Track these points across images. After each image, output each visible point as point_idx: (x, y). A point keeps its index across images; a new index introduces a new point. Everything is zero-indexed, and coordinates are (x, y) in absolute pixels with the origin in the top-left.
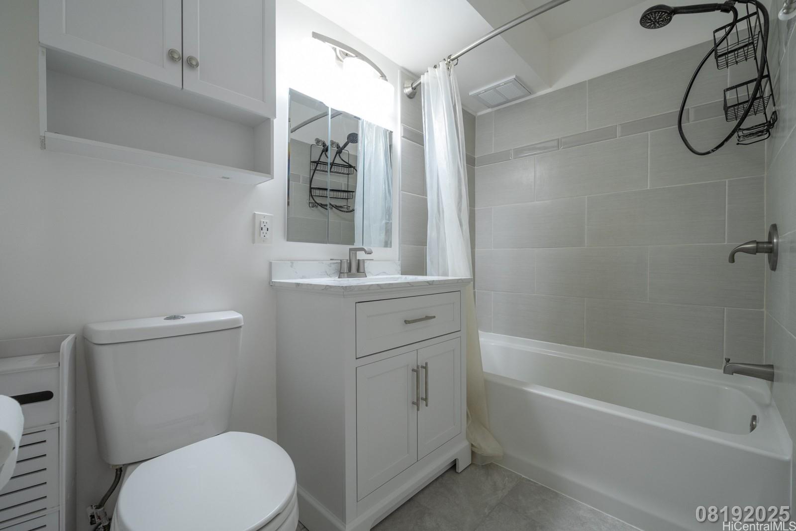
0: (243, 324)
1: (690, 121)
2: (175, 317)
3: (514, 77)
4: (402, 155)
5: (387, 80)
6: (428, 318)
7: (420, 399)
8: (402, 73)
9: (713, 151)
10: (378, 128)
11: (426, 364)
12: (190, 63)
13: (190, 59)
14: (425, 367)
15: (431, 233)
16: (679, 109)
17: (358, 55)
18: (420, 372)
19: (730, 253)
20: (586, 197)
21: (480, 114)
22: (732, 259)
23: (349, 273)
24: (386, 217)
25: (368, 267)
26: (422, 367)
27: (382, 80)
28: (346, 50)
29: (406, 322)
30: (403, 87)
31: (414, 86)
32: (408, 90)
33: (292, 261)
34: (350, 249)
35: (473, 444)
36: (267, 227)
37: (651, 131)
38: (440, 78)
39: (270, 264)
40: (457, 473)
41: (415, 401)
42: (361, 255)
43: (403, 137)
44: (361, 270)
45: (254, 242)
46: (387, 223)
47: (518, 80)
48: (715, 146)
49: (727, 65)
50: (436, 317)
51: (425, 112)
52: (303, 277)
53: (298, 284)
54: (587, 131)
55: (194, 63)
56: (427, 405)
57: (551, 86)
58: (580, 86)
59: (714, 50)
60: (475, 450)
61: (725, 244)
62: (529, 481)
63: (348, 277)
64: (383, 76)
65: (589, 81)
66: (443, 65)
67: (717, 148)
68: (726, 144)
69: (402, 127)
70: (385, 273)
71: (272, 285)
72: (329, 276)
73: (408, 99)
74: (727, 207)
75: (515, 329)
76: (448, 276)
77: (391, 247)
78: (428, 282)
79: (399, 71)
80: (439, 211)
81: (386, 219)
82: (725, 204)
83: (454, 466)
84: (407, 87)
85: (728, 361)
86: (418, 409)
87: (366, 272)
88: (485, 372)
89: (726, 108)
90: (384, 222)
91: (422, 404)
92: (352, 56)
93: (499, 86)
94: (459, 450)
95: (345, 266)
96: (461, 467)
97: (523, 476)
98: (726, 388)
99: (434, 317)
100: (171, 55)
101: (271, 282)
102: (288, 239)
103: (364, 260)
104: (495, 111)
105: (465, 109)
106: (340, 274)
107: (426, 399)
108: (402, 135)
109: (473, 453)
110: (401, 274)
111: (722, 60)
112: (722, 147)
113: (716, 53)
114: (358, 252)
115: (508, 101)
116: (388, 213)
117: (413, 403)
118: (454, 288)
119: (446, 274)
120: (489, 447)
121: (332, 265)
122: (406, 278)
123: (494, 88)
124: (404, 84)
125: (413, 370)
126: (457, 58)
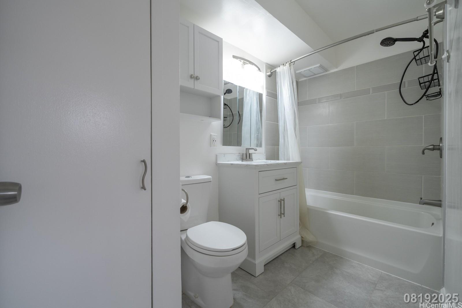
0: (212, 180)
1: (406, 87)
2: (189, 177)
3: (319, 65)
4: (266, 104)
5: (261, 71)
6: (284, 179)
7: (281, 214)
8: (266, 66)
9: (414, 104)
10: (254, 92)
11: (284, 198)
12: (197, 78)
13: (197, 77)
14: (284, 200)
15: (281, 141)
16: (400, 81)
17: (251, 63)
18: (281, 201)
19: (422, 150)
20: (355, 122)
21: (300, 80)
22: (423, 153)
23: (246, 159)
24: (257, 133)
25: (254, 156)
26: (283, 200)
27: (259, 72)
28: (246, 61)
29: (276, 180)
30: (267, 72)
31: (272, 72)
32: (269, 73)
33: (224, 154)
34: (246, 149)
35: (303, 236)
36: (216, 140)
37: (387, 91)
38: (286, 70)
39: (217, 155)
40: (296, 249)
41: (280, 214)
42: (251, 151)
43: (267, 95)
44: (251, 158)
45: (211, 146)
46: (257, 136)
47: (321, 67)
48: (415, 102)
49: (421, 63)
50: (288, 179)
51: (279, 85)
52: (228, 161)
53: (232, 164)
54: (356, 90)
55: (198, 78)
56: (284, 216)
57: (337, 68)
58: (351, 69)
59: (415, 58)
60: (304, 239)
61: (423, 145)
62: (329, 253)
63: (246, 161)
64: (259, 69)
65: (356, 66)
66: (287, 65)
67: (416, 103)
68: (420, 101)
69: (266, 91)
70: (259, 159)
71: (217, 165)
72: (238, 160)
73: (268, 77)
74: (423, 128)
75: (318, 187)
76: (290, 160)
77: (262, 147)
78: (284, 163)
79: (265, 65)
80: (285, 129)
81: (257, 134)
82: (422, 126)
83: (294, 246)
84: (268, 72)
85: (421, 199)
86: (281, 218)
87: (253, 158)
88: (308, 205)
89: (420, 84)
90: (256, 135)
91: (283, 215)
92: (247, 64)
93: (311, 69)
94: (296, 239)
95: (245, 156)
96: (297, 246)
97: (326, 251)
98: (422, 213)
99: (287, 178)
100: (191, 77)
101: (217, 163)
102: (223, 145)
103: (252, 153)
104: (308, 79)
105: (297, 80)
106: (242, 160)
107: (284, 214)
108: (266, 94)
109: (302, 241)
110: (266, 160)
111: (419, 62)
112: (418, 103)
113: (415, 59)
114: (250, 150)
115: (315, 74)
116: (258, 131)
117: (279, 215)
118: (295, 166)
119: (289, 159)
120: (310, 238)
121: (239, 156)
122: (270, 161)
123: (309, 70)
124: (267, 71)
125: (279, 201)
126: (294, 62)
